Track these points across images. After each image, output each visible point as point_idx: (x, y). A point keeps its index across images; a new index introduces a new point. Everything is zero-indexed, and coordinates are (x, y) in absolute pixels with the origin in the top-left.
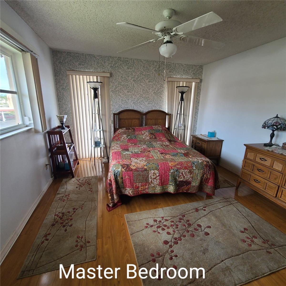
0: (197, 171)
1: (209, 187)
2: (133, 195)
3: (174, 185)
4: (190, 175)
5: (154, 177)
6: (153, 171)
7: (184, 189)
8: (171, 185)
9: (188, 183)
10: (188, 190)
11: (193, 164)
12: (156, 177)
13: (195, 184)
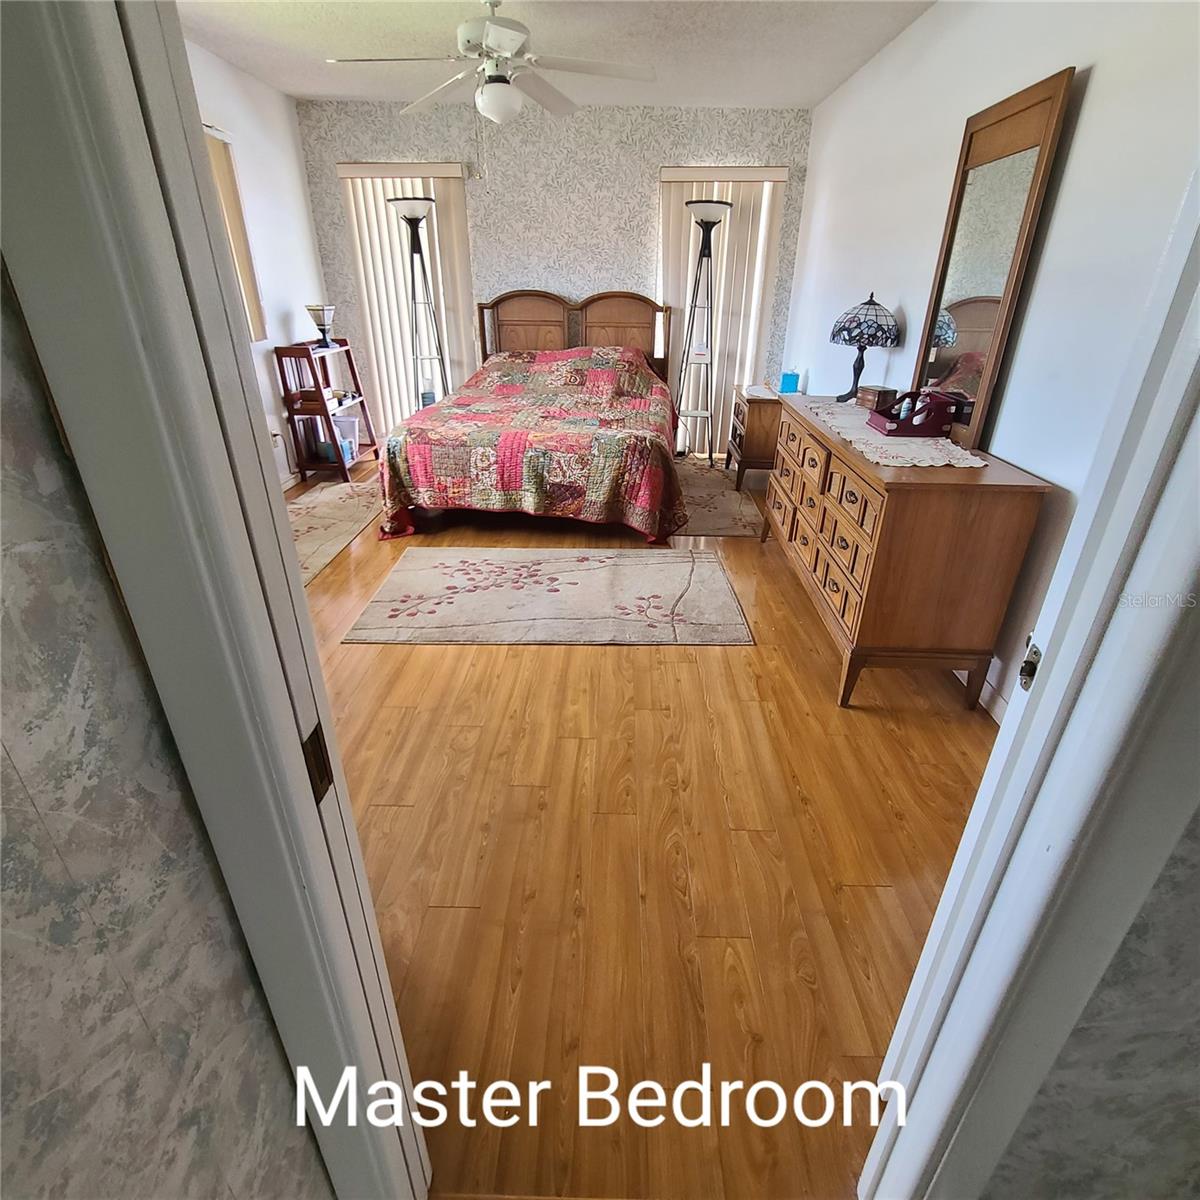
0: (602, 461)
1: (638, 510)
2: (432, 506)
3: (534, 490)
4: (582, 469)
5: (485, 465)
6: (481, 450)
7: (567, 509)
8: (528, 490)
9: (576, 492)
10: (580, 514)
11: (596, 439)
12: (489, 466)
13: (597, 496)
